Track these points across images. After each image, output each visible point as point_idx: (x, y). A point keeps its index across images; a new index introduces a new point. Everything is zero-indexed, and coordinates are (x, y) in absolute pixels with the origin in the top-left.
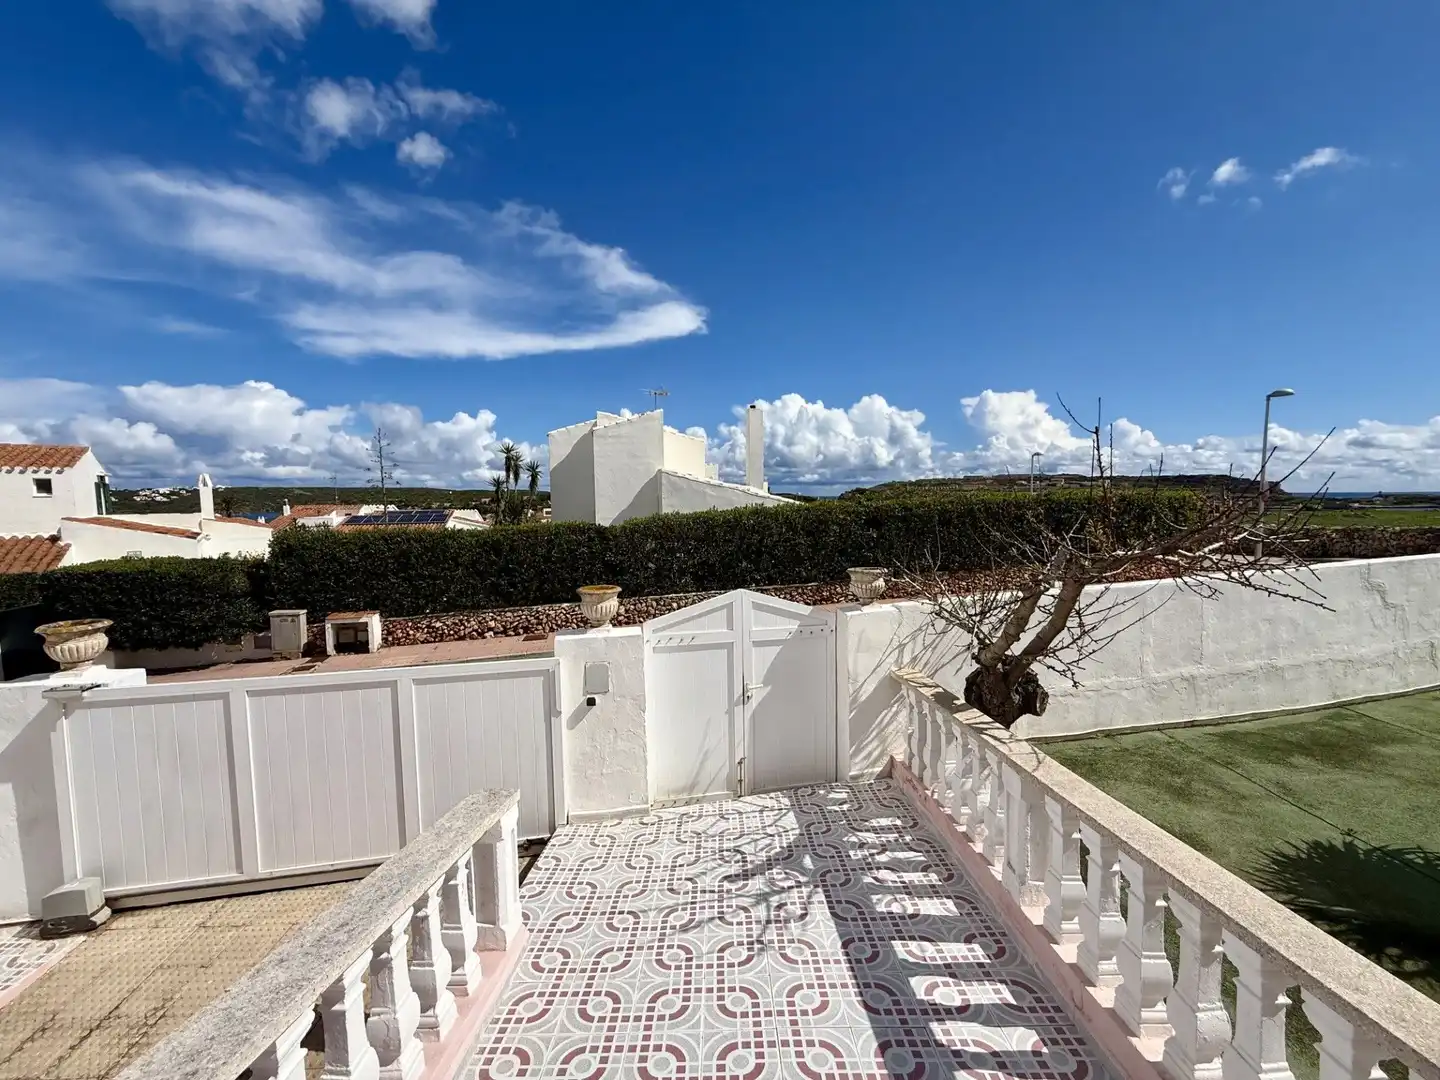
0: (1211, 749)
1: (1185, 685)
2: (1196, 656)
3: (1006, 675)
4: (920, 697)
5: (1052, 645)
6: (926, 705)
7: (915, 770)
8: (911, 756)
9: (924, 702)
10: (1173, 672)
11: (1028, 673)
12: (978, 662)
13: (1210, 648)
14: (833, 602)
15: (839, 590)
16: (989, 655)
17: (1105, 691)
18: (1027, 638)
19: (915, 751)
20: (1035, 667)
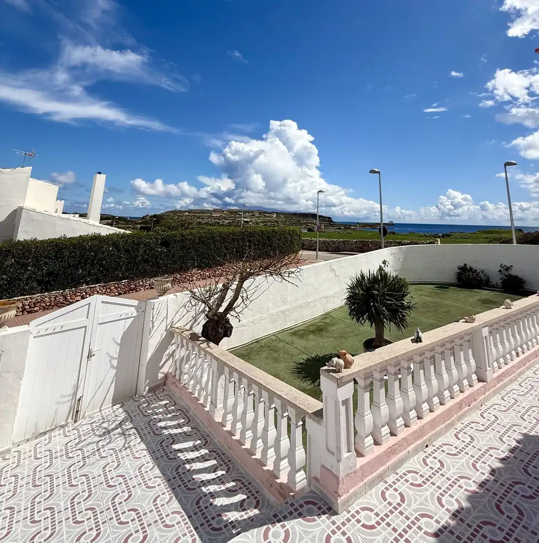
0: (288, 339)
1: (282, 314)
2: (285, 302)
3: (217, 321)
4: (182, 338)
5: (234, 306)
6: (185, 341)
7: (177, 377)
8: (176, 369)
9: (184, 340)
10: (278, 309)
11: (226, 319)
12: (207, 317)
13: (289, 298)
14: (136, 291)
15: (141, 283)
16: (211, 314)
17: (255, 322)
18: (225, 305)
19: (178, 367)
20: (228, 316)
